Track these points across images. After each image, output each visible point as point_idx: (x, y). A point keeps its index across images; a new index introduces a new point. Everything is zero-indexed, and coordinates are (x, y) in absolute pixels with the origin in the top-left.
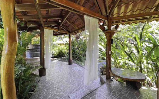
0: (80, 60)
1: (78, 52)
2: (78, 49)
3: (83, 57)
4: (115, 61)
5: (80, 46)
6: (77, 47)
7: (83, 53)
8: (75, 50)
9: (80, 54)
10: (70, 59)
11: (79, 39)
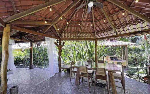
0: (41, 64)
1: (39, 58)
2: (39, 55)
3: (44, 62)
4: (64, 61)
5: (41, 52)
6: (38, 53)
7: (44, 58)
8: (36, 56)
9: (41, 59)
10: (31, 64)
11: (39, 45)
